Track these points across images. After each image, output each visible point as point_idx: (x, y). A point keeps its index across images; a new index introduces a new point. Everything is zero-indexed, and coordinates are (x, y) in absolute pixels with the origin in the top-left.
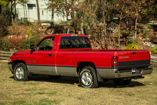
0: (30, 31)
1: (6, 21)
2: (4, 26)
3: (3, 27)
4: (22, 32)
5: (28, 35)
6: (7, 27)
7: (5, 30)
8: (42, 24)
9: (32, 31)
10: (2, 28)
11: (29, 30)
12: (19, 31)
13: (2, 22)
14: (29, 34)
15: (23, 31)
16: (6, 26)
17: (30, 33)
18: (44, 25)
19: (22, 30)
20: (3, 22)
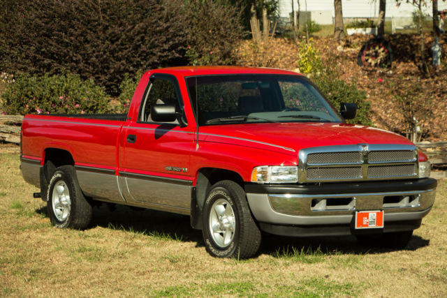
0: (306, 56)
1: (232, 26)
2: (226, 42)
3: (222, 44)
4: (284, 59)
5: (301, 68)
6: (233, 45)
7: (229, 53)
8: (350, 32)
9: (314, 54)
10: (220, 49)
11: (305, 51)
12: (273, 55)
13: (219, 29)
14: (303, 66)
15: (285, 55)
16: (231, 43)
17: (306, 61)
18: (354, 36)
19: (282, 54)
20: (222, 29)
